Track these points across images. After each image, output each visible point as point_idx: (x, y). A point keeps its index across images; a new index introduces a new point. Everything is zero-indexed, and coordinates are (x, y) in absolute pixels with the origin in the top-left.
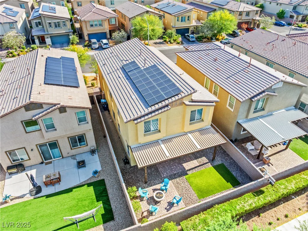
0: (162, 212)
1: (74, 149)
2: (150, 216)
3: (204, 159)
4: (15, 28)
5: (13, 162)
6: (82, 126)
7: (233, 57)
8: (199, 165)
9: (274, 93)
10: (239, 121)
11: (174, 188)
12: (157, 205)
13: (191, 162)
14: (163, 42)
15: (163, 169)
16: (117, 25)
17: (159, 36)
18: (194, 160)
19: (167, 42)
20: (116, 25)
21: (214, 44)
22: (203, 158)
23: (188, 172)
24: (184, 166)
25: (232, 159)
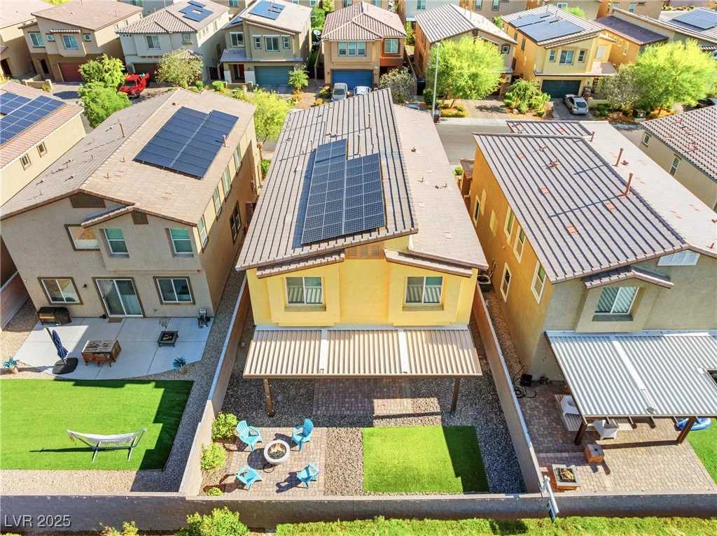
0: (267, 490)
1: (166, 304)
2: (237, 488)
3: (432, 404)
4: (191, 44)
5: (53, 300)
6: (180, 258)
7: (600, 163)
8: (412, 412)
9: (668, 278)
10: (550, 333)
11: (322, 446)
12: (266, 470)
13: (398, 400)
14: (502, 106)
15: (323, 398)
16: (402, 57)
17: (489, 92)
18: (406, 398)
19: (512, 109)
20: (400, 56)
21: (580, 125)
22: (432, 399)
23: (375, 422)
24: (375, 405)
25: (503, 424)
